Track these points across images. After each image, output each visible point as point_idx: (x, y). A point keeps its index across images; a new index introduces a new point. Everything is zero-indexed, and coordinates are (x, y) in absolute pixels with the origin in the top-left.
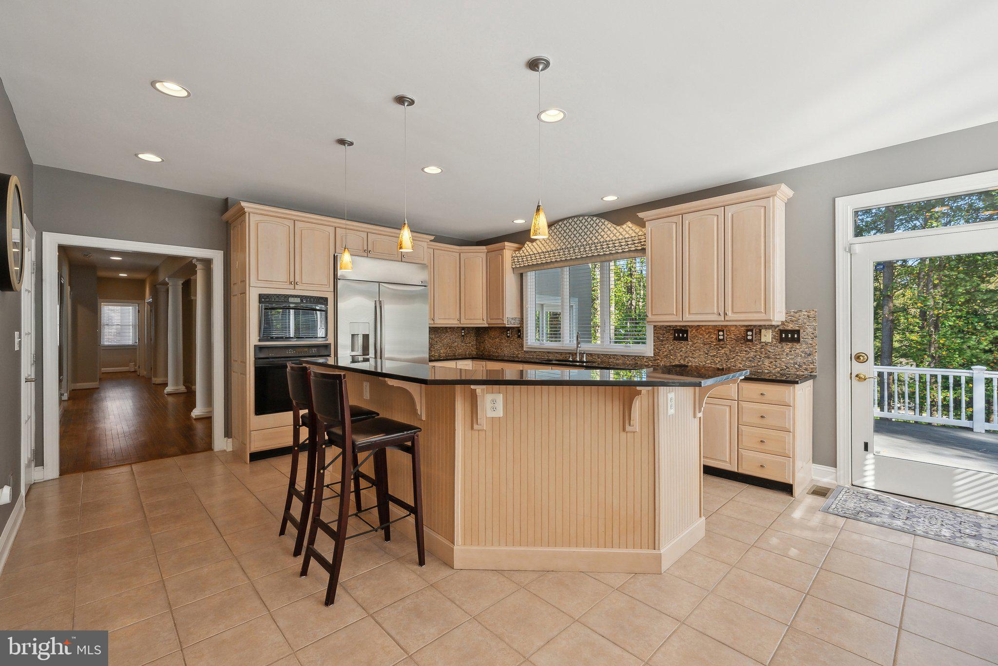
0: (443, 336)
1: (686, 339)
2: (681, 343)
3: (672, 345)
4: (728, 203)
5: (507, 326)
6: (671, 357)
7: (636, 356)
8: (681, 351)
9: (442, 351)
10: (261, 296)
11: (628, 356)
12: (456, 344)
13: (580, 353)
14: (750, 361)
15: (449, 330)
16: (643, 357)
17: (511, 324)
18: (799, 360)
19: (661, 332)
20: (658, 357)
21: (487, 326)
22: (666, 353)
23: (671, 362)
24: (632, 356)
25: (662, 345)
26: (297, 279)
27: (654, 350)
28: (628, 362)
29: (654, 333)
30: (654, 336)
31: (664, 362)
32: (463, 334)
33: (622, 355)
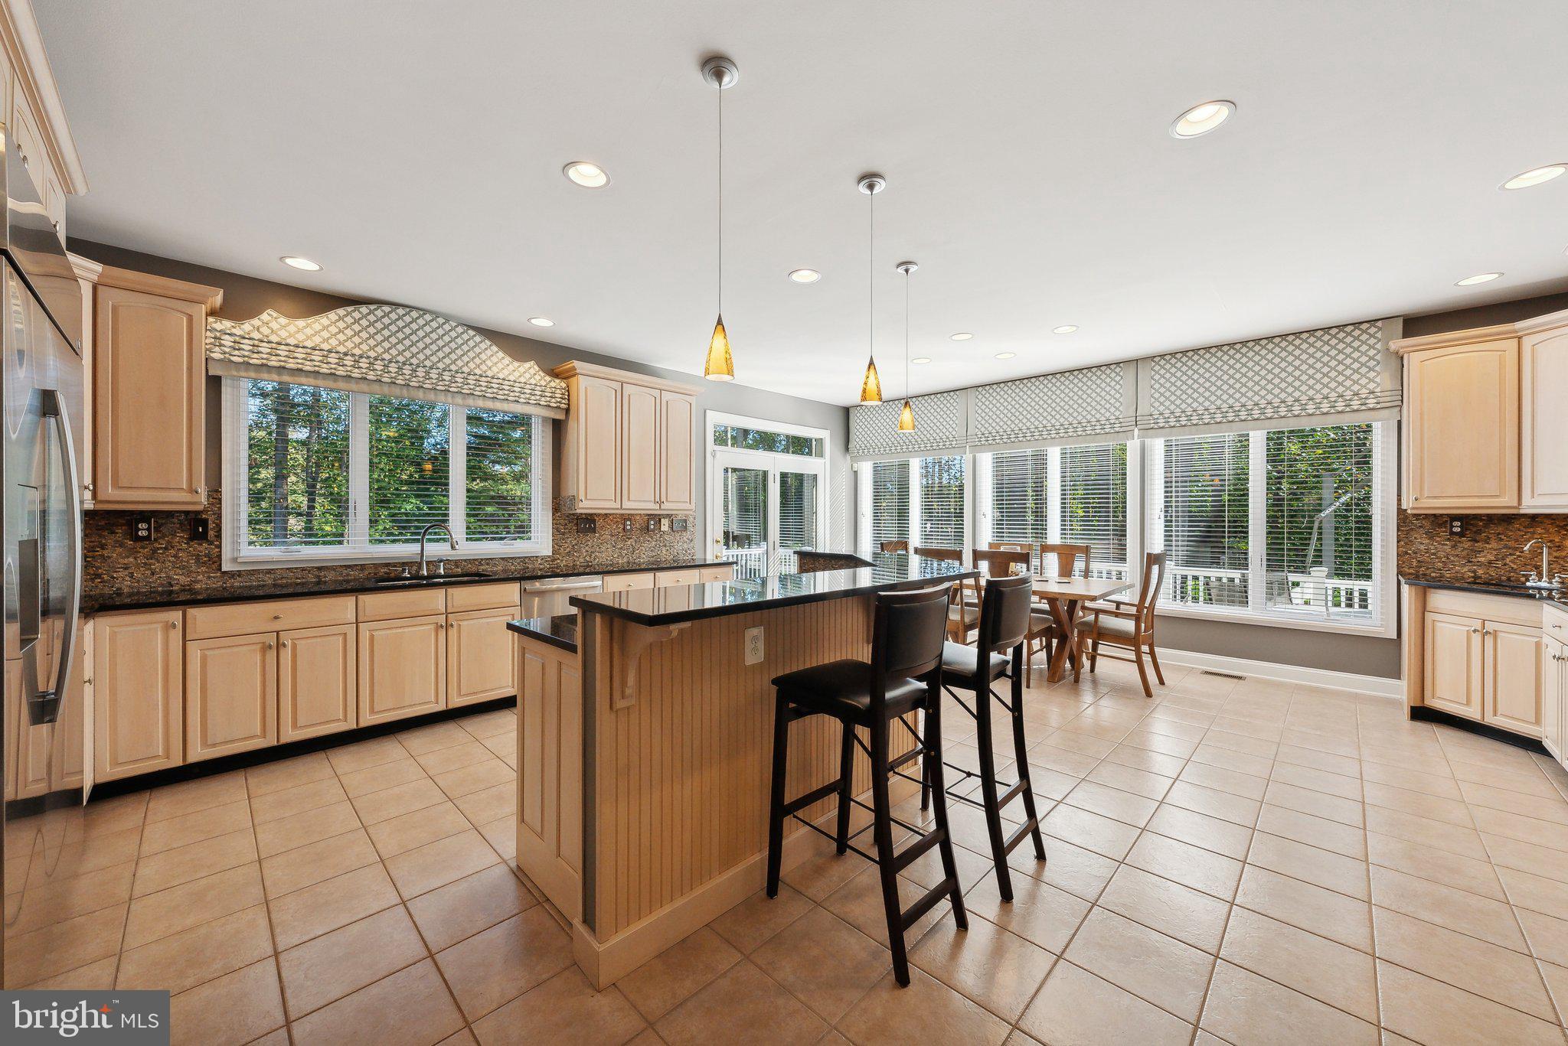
1: (594, 531)
2: (587, 535)
3: (575, 539)
4: (666, 388)
6: (575, 554)
7: (526, 557)
8: (587, 545)
11: (512, 558)
13: (428, 563)
14: (652, 551)
16: (535, 557)
18: (685, 546)
19: (561, 522)
20: (558, 556)
22: (568, 550)
23: (575, 561)
24: (519, 558)
25: (563, 539)
27: (552, 546)
28: (513, 567)
29: (552, 523)
30: (553, 528)
31: (566, 561)
33: (502, 558)
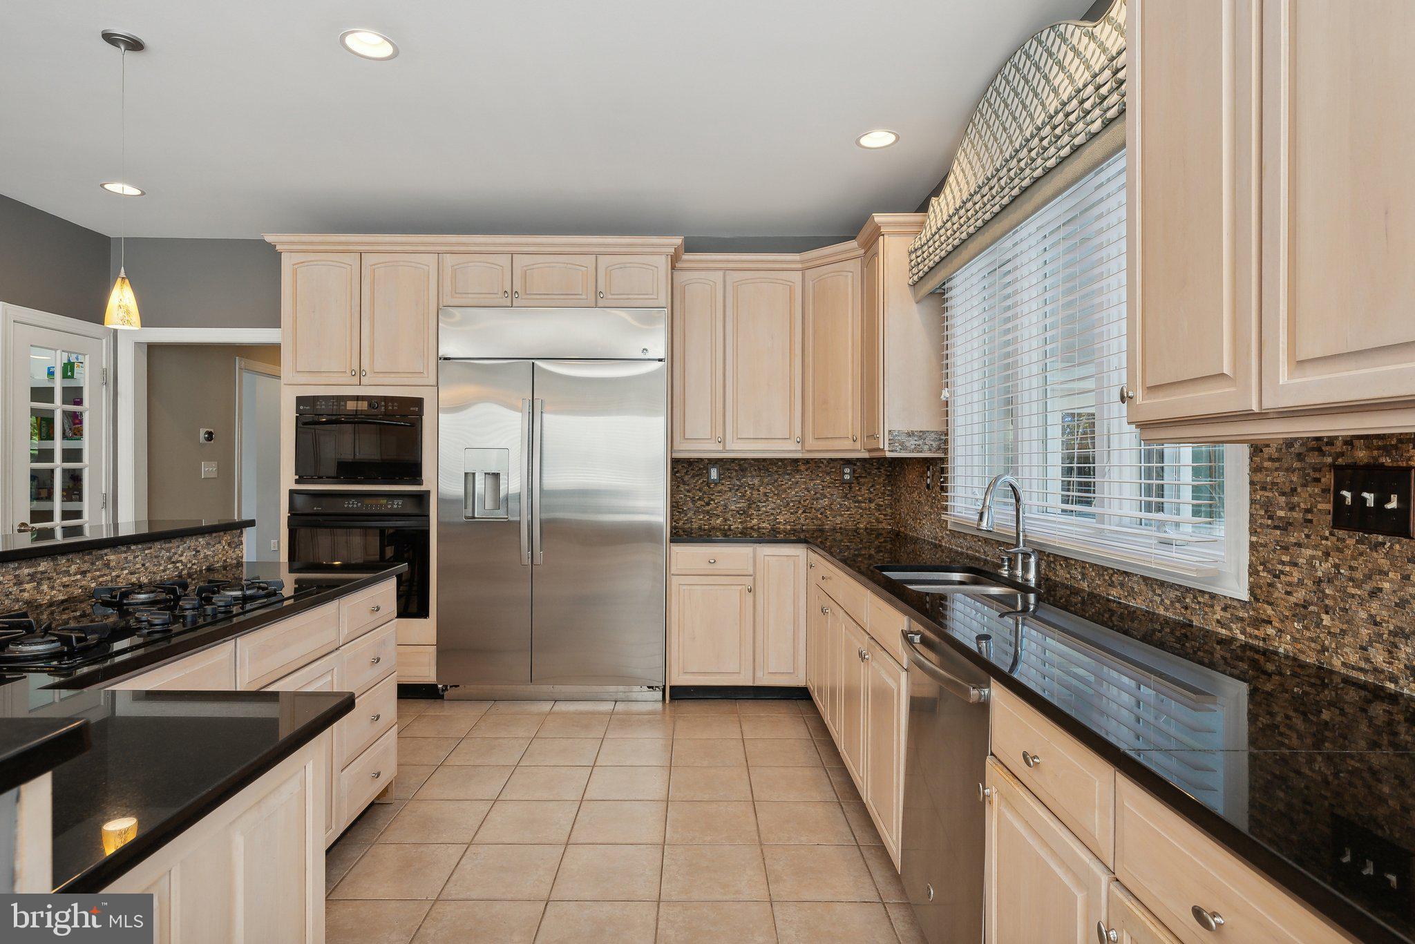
0: (786, 481)
2: (1374, 543)
3: (1327, 554)
5: (888, 455)
6: (1326, 619)
7: (1188, 590)
9: (781, 519)
10: (300, 400)
12: (826, 502)
15: (802, 468)
16: (1213, 596)
17: (904, 448)
19: (1281, 477)
20: (1270, 611)
21: (866, 455)
22: (1300, 595)
23: (1324, 649)
25: (1285, 548)
26: (365, 366)
27: (1253, 572)
29: (1252, 483)
30: (1253, 502)
31: (1294, 639)
32: (847, 477)
33: (1145, 579)
